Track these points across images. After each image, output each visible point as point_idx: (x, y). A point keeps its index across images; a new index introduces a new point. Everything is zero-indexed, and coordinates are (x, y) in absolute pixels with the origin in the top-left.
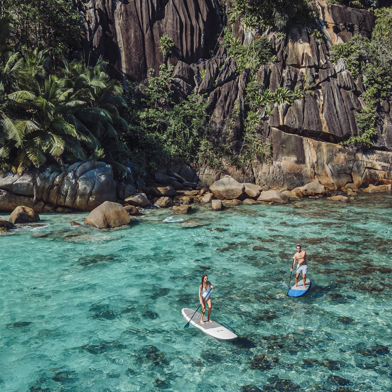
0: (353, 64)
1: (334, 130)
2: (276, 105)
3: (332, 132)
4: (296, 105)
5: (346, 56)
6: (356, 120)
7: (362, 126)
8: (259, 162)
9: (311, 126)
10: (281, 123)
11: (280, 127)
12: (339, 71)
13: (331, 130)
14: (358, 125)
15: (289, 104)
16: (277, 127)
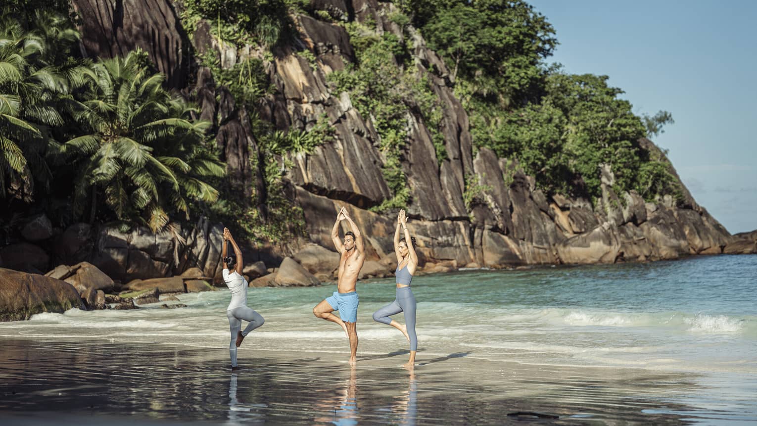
0: (361, 100)
1: (366, 191)
2: (293, 154)
3: (364, 194)
4: (316, 156)
5: (350, 89)
6: (385, 178)
7: (393, 185)
8: (292, 235)
9: (341, 185)
10: (306, 181)
11: (305, 186)
12: (346, 109)
13: (363, 190)
14: (388, 184)
15: (308, 152)
16: (302, 186)
